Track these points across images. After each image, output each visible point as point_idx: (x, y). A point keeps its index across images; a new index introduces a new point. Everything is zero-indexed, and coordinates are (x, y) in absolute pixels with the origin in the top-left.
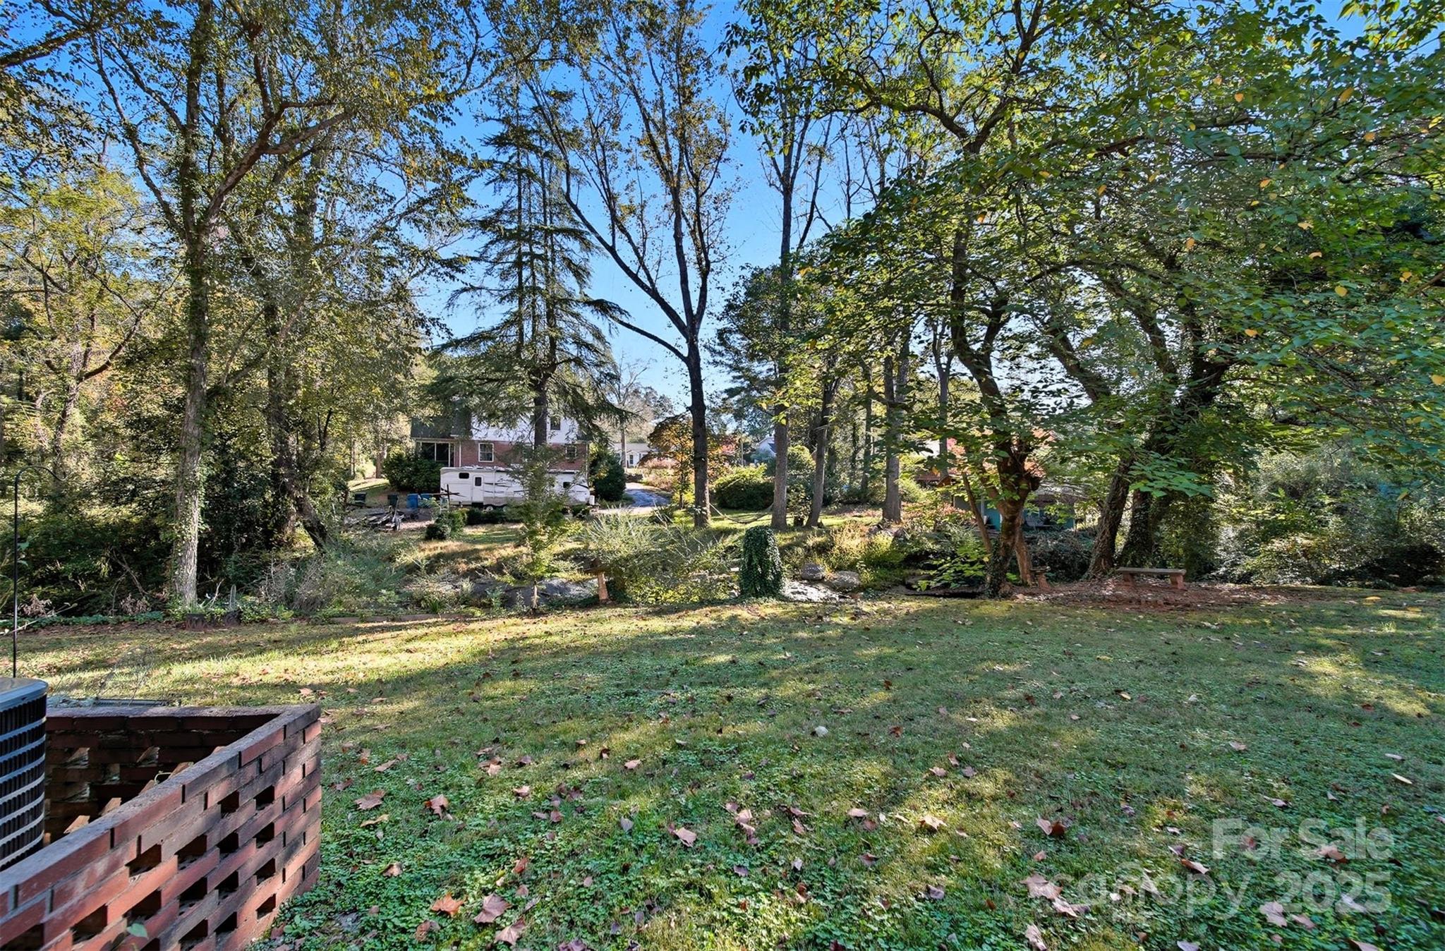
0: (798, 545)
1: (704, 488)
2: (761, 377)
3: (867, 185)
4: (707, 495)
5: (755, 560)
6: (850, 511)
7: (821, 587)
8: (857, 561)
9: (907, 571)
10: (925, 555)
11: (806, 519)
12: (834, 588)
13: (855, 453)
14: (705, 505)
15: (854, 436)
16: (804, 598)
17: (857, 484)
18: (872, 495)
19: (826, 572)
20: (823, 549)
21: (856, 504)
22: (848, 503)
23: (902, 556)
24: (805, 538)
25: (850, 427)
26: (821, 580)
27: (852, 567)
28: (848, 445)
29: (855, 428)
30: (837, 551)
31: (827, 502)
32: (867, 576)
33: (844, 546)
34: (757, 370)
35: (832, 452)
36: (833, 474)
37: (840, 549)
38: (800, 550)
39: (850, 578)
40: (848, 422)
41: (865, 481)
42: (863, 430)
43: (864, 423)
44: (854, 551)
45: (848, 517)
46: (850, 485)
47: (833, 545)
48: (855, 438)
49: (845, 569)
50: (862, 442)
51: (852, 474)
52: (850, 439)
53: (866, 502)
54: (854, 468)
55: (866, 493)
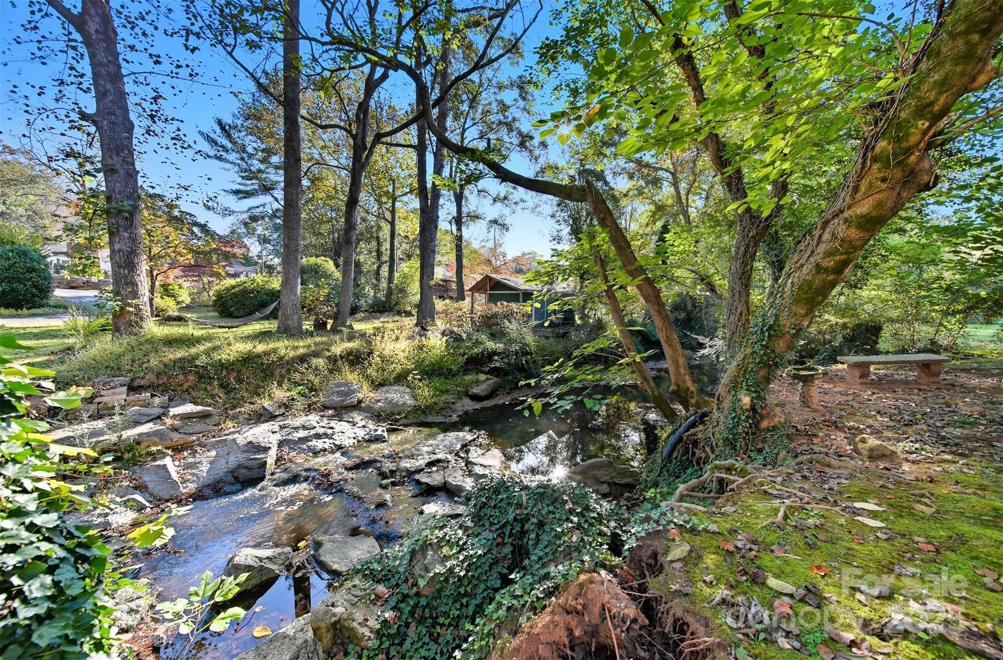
0: (316, 354)
6: (378, 318)
7: (357, 417)
8: (409, 372)
9: (468, 378)
10: (488, 356)
11: (330, 322)
12: (378, 417)
13: (379, 267)
15: (378, 251)
16: (325, 443)
17: (381, 296)
18: (396, 304)
19: (365, 393)
20: (355, 359)
21: (382, 312)
22: (376, 312)
23: (462, 360)
24: (328, 346)
25: (374, 243)
26: (357, 406)
27: (401, 378)
29: (379, 244)
30: (377, 360)
31: (354, 310)
32: (425, 392)
33: (386, 352)
35: (358, 265)
36: (358, 286)
37: (383, 358)
38: (320, 362)
39: (399, 396)
40: (372, 237)
41: (390, 292)
42: (386, 245)
43: (389, 239)
44: (401, 356)
45: (377, 323)
46: (375, 296)
47: (370, 353)
48: (379, 254)
49: (391, 385)
50: (385, 258)
51: (376, 286)
52: (374, 254)
53: (391, 310)
54: (378, 280)
55: (390, 302)
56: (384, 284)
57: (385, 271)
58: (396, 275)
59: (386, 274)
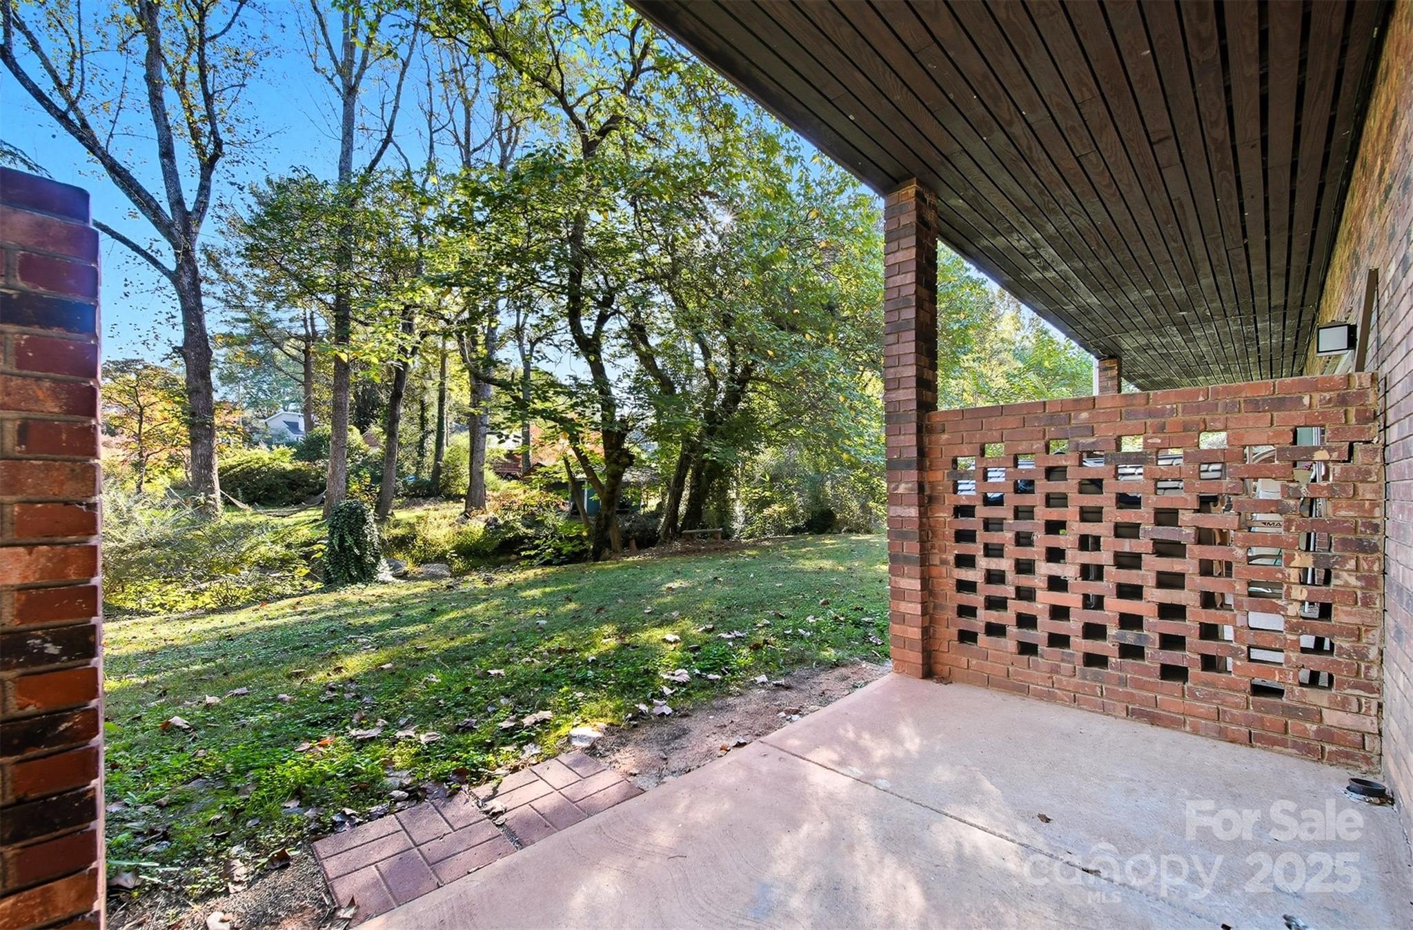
1: (210, 467)
2: (280, 326)
3: (451, 127)
4: (216, 478)
5: (349, 541)
6: (420, 505)
8: (448, 553)
9: (501, 558)
10: (519, 540)
13: (422, 440)
14: (212, 491)
15: (422, 418)
17: (426, 475)
18: (444, 487)
20: (401, 543)
21: (426, 497)
22: (418, 496)
23: (496, 543)
25: (417, 406)
27: (441, 558)
28: (415, 428)
29: (424, 408)
30: (420, 543)
32: (459, 566)
33: (429, 537)
34: (274, 315)
37: (425, 541)
39: (438, 570)
40: (414, 400)
41: (437, 471)
42: (433, 411)
43: (436, 403)
44: (442, 541)
45: (419, 511)
46: (416, 474)
47: (415, 537)
48: (423, 421)
49: (432, 562)
50: (432, 426)
51: (419, 463)
52: (417, 421)
53: (439, 494)
54: (422, 455)
55: (438, 484)
56: (429, 459)
57: (431, 443)
58: (446, 449)
59: (433, 447)
